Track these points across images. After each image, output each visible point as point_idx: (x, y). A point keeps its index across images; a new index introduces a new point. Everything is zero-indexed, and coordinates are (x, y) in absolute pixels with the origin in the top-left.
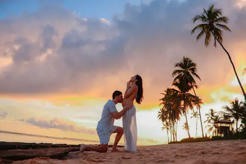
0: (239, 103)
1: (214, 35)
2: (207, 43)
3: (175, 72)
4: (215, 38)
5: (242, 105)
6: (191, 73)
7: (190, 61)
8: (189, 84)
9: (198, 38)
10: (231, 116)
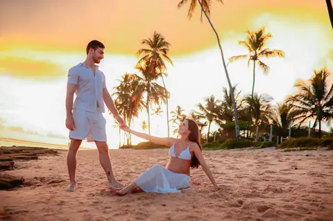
0: (215, 100)
1: (202, 6)
2: (190, 15)
3: (140, 52)
4: (203, 9)
5: (218, 104)
6: (161, 55)
7: (163, 39)
8: (158, 70)
9: (179, 6)
10: (204, 117)
